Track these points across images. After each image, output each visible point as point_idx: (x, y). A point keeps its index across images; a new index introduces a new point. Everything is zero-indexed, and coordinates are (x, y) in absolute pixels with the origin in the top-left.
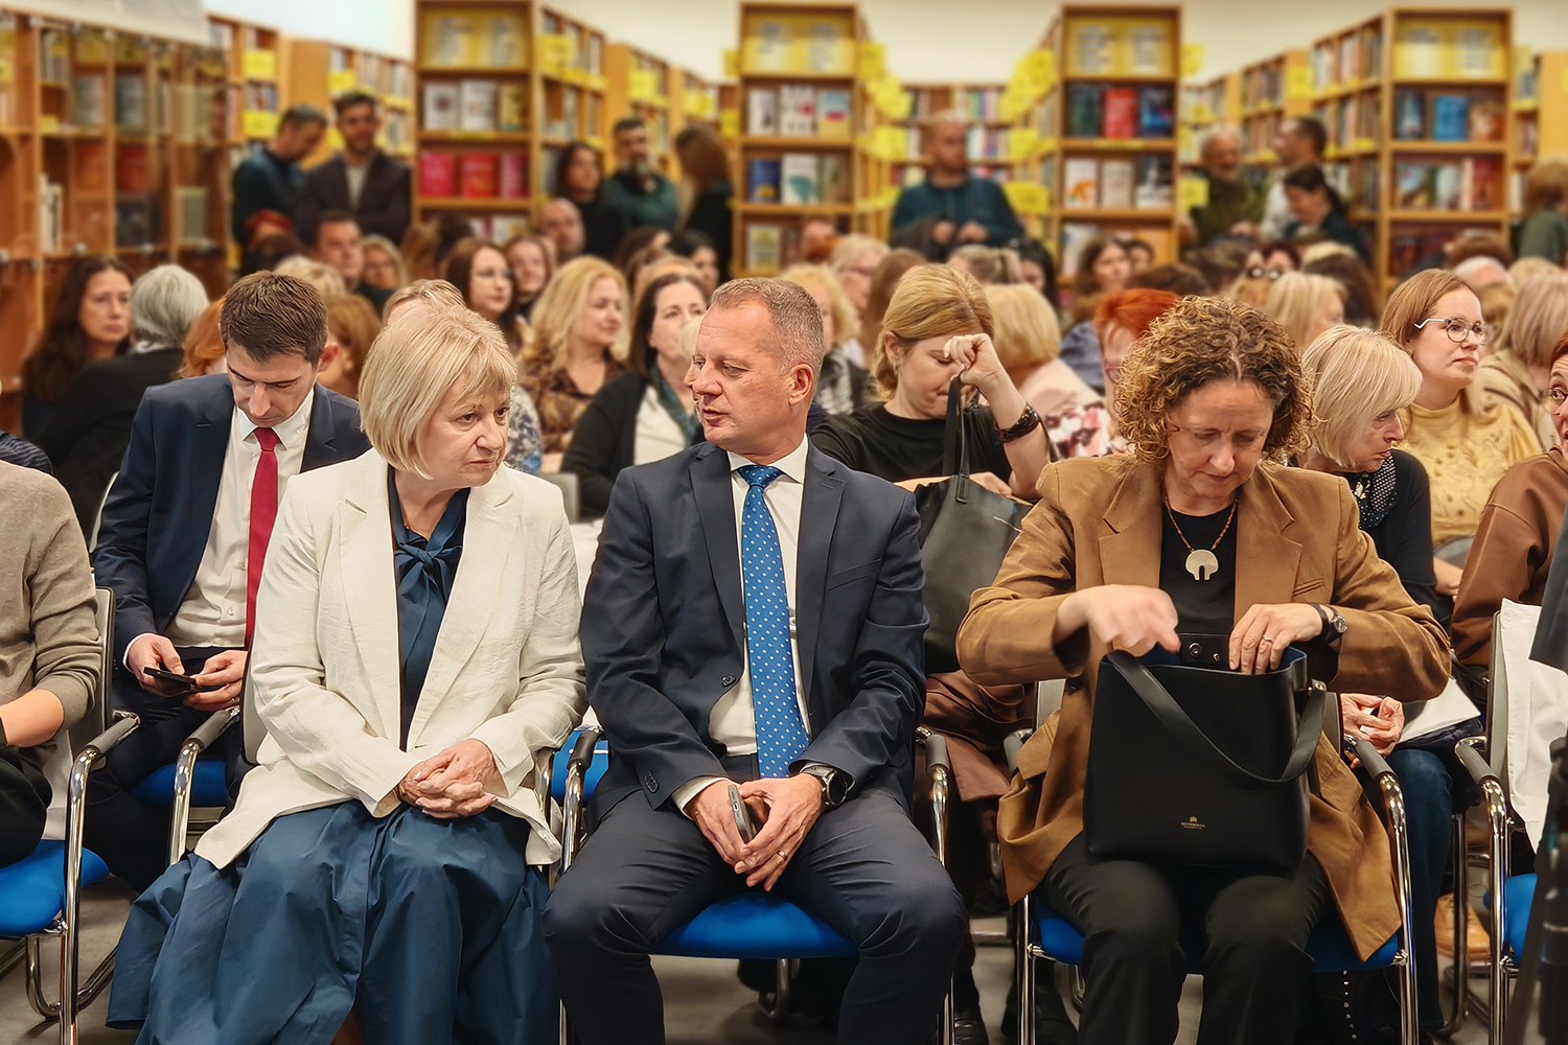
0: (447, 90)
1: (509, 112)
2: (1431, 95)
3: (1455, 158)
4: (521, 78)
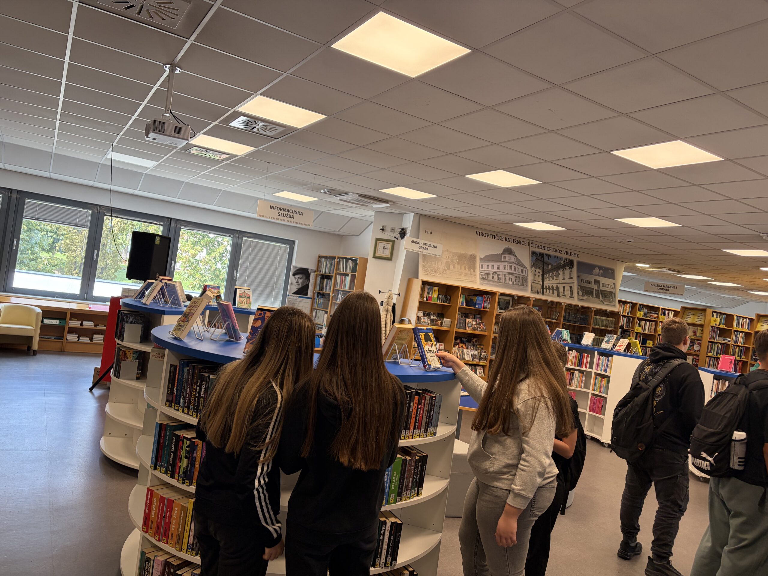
4: (702, 326)
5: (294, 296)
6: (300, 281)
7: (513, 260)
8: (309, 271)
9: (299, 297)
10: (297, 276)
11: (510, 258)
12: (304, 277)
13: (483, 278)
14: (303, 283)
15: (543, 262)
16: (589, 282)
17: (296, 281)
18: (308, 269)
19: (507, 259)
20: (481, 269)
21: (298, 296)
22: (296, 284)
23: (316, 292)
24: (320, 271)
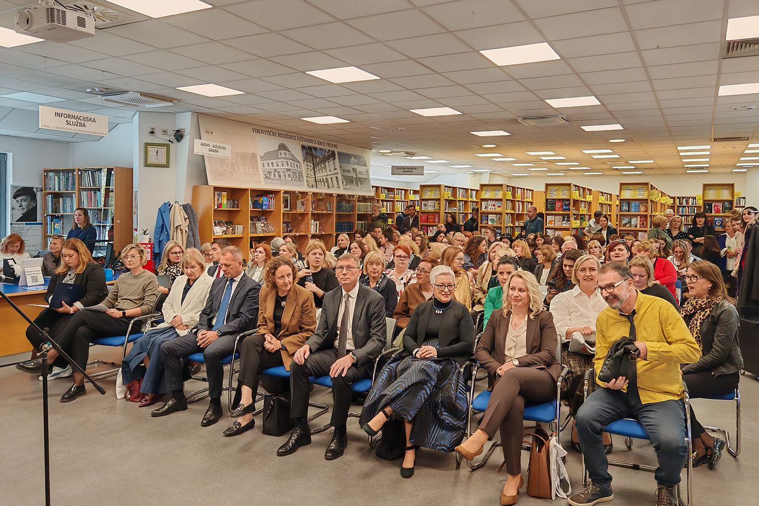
0: (426, 202)
1: (437, 206)
2: (630, 202)
3: (636, 216)
4: (438, 200)
6: (24, 204)
7: (288, 156)
8: (35, 190)
9: (26, 224)
10: (19, 199)
11: (285, 154)
12: (29, 199)
13: (266, 177)
14: (28, 206)
15: (312, 155)
16: (349, 171)
18: (32, 188)
19: (283, 155)
20: (263, 168)
21: (24, 223)
22: (20, 208)
23: (48, 215)
24: (50, 189)
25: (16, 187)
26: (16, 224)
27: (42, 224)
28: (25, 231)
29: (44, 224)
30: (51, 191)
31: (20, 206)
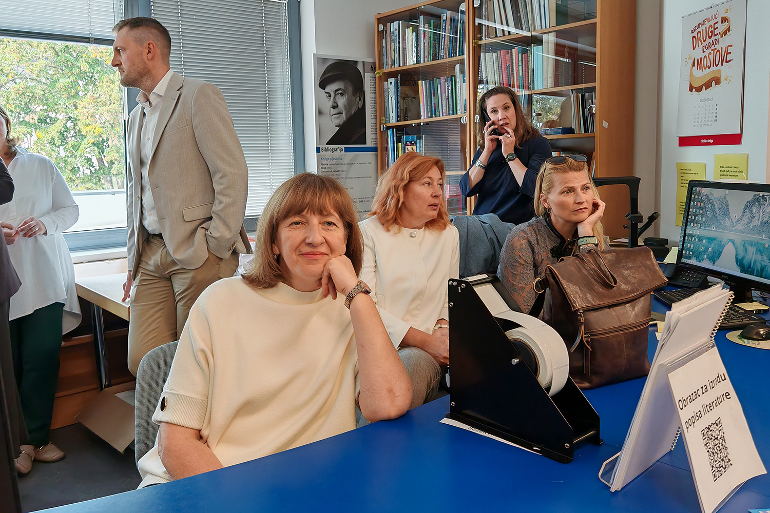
5: (332, 150)
6: (342, 101)
8: (360, 67)
9: (347, 150)
10: (331, 88)
12: (350, 89)
14: (348, 106)
17: (331, 103)
18: (356, 62)
21: (343, 147)
22: (333, 111)
23: (388, 128)
24: (393, 63)
25: (325, 60)
26: (326, 150)
27: (375, 149)
28: (345, 168)
29: (380, 150)
30: (396, 67)
31: (334, 107)
